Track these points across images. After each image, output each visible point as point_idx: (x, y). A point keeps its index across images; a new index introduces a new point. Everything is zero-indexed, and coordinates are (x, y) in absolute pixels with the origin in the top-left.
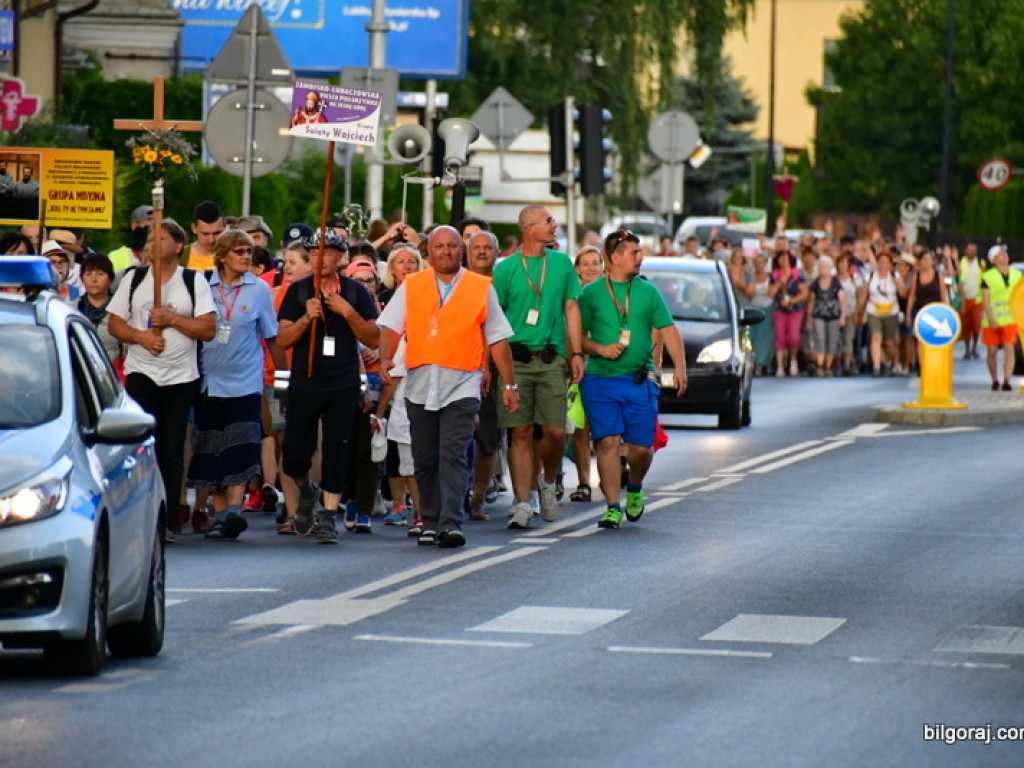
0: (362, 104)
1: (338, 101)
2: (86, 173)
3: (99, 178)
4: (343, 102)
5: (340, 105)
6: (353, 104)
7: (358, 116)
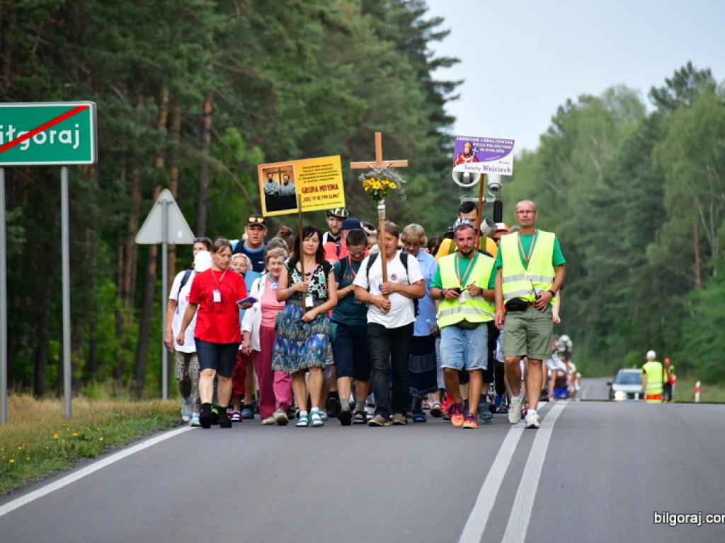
0: (501, 148)
1: (485, 148)
2: (323, 173)
3: (333, 175)
4: (488, 147)
5: (487, 150)
6: (495, 149)
7: (499, 157)
